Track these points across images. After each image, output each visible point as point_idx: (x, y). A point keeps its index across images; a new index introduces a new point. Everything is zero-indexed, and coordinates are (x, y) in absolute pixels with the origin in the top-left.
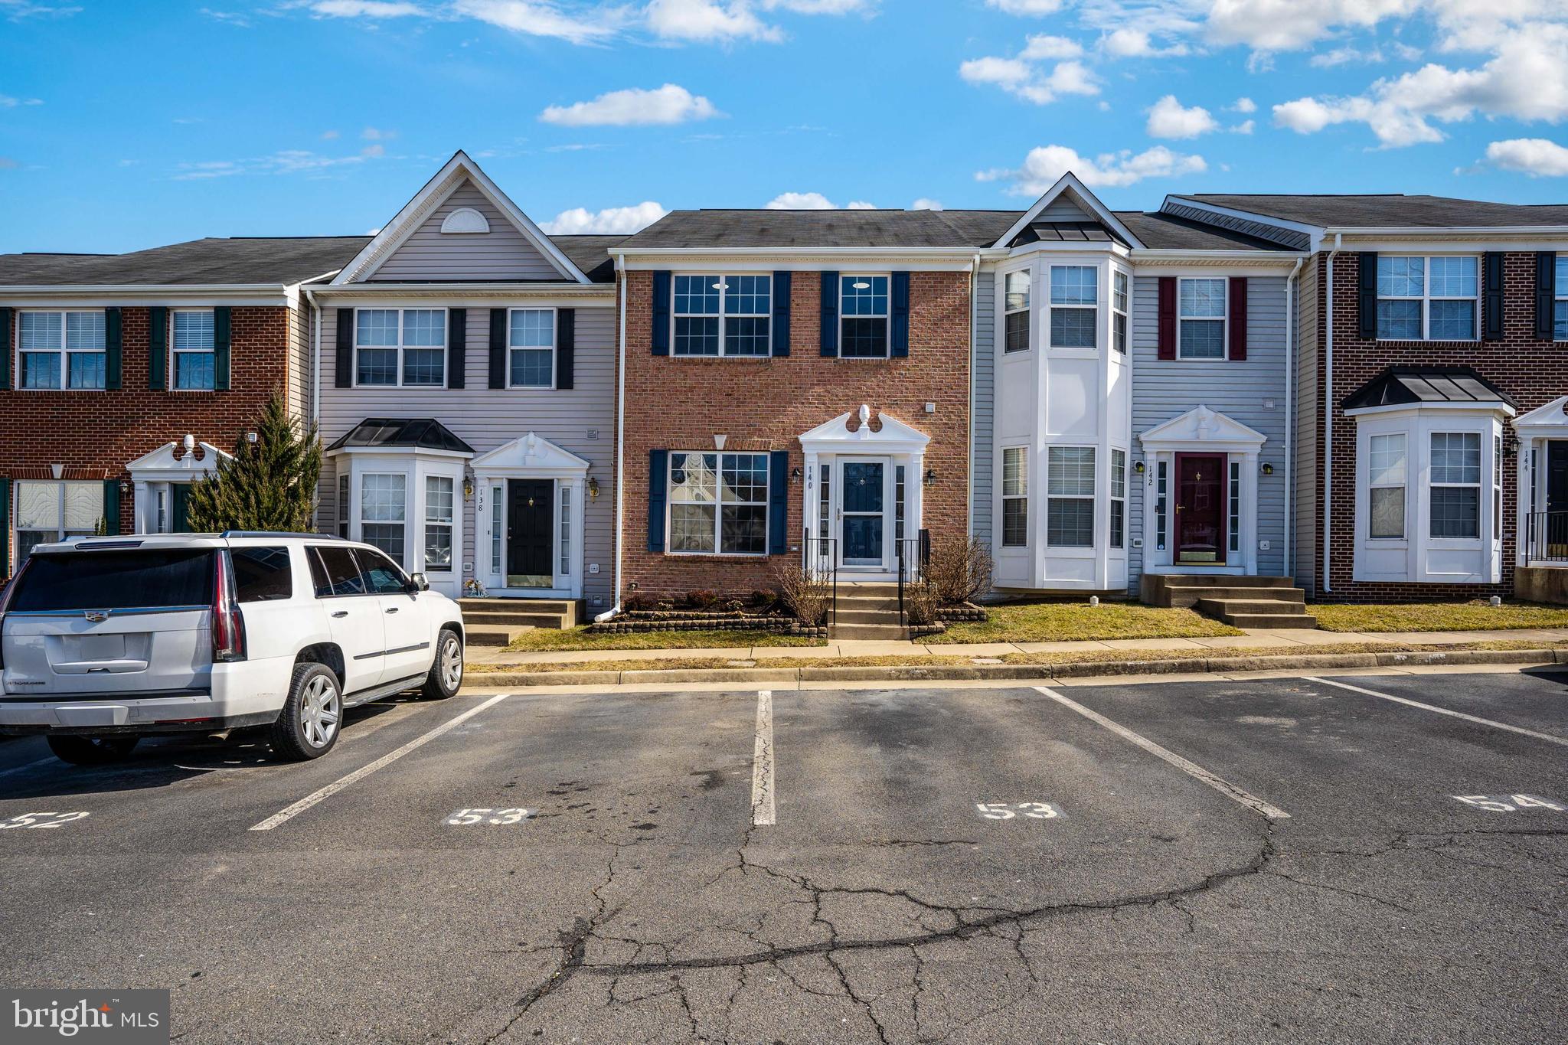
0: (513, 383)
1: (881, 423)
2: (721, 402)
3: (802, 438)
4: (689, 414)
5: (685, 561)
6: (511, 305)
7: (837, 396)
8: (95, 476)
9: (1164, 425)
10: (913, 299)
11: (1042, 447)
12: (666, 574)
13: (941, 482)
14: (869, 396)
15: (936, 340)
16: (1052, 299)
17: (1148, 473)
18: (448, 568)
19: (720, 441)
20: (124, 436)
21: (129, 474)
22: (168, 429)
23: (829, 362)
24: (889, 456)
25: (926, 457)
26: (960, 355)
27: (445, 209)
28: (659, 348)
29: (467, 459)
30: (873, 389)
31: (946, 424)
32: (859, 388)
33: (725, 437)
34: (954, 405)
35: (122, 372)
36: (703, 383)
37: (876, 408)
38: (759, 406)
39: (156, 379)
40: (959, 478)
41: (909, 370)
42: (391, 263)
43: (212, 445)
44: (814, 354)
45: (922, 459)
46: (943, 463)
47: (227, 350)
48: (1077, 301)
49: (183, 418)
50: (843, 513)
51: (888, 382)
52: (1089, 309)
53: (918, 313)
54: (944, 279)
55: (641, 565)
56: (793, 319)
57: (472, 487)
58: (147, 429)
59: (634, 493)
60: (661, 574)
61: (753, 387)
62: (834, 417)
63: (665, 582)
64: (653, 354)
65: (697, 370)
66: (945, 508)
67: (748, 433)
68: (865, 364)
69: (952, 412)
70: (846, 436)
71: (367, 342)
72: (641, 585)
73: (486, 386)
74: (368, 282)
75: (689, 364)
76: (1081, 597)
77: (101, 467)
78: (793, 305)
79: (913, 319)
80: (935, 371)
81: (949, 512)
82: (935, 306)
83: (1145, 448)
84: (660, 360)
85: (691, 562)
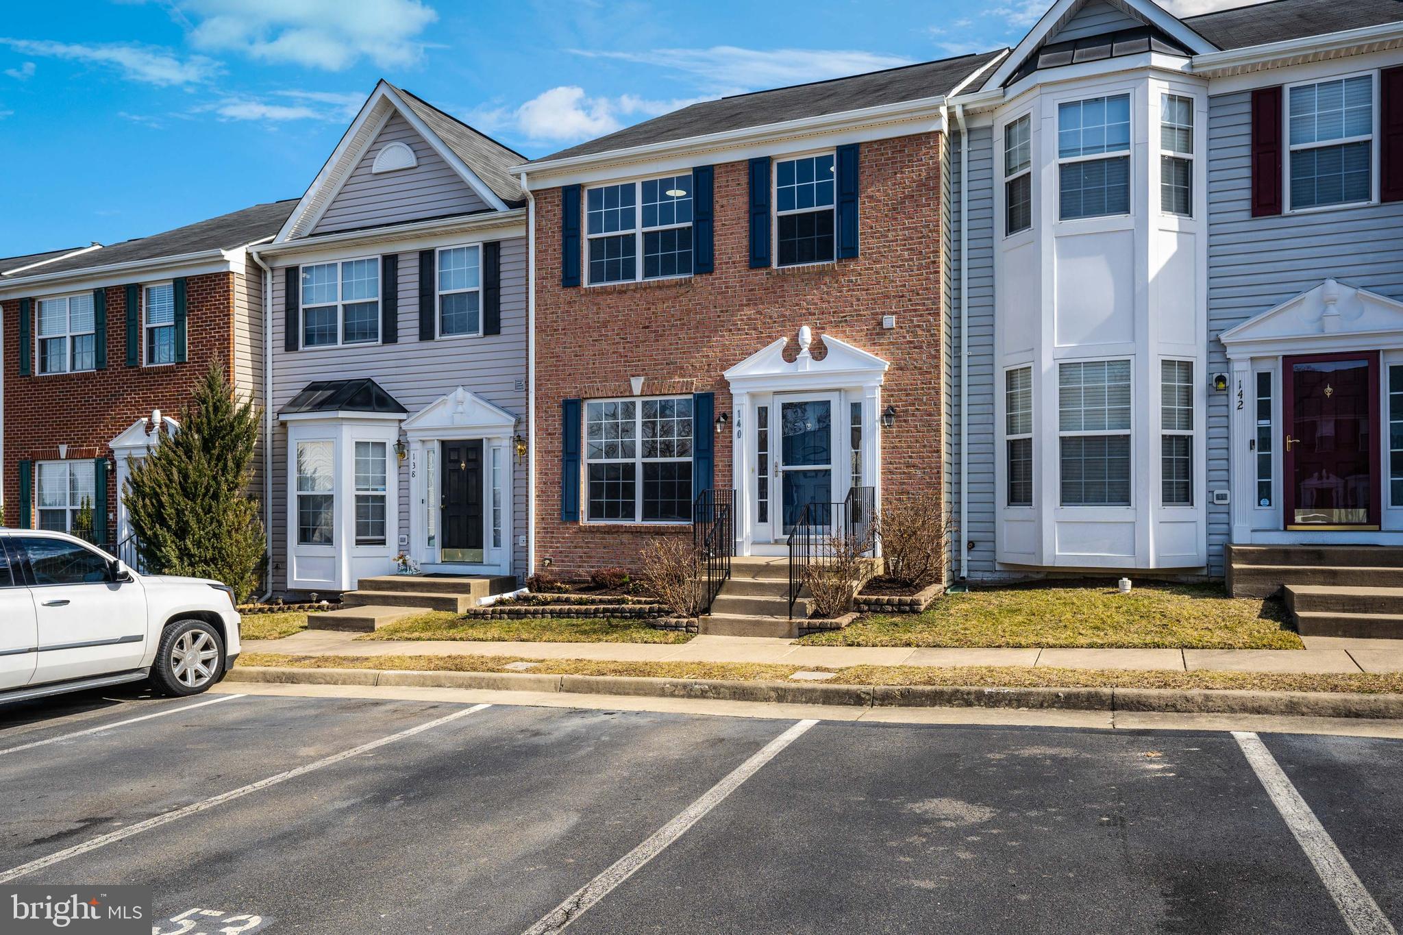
0: (443, 332)
1: (826, 348)
2: (638, 337)
3: (728, 374)
4: (603, 354)
5: (601, 532)
6: (438, 244)
7: (771, 317)
8: (89, 455)
9: (1259, 317)
10: (864, 179)
11: (1048, 365)
12: (582, 547)
13: (905, 421)
14: (811, 314)
15: (895, 230)
16: (1060, 152)
17: (1237, 391)
18: (383, 542)
19: (637, 384)
20: (110, 415)
21: (112, 451)
22: (142, 405)
23: (760, 275)
24: (839, 390)
25: (884, 389)
26: (928, 247)
27: (377, 146)
28: (570, 279)
29: (401, 421)
30: (816, 304)
31: (911, 342)
32: (797, 305)
33: (642, 379)
34: (921, 316)
35: (107, 352)
36: (617, 316)
37: (818, 329)
38: (680, 339)
39: (132, 358)
40: (930, 415)
41: (860, 274)
42: (331, 213)
43: (174, 419)
44: (742, 267)
45: (878, 393)
46: (907, 395)
47: (184, 321)
48: (1100, 148)
49: (153, 393)
50: (781, 468)
51: (835, 293)
52: (1117, 158)
53: (871, 197)
54: (905, 146)
55: (555, 538)
56: (717, 225)
57: (405, 451)
58: (126, 406)
59: (548, 452)
60: (576, 547)
61: (673, 316)
62: (765, 345)
63: (581, 557)
64: (564, 287)
65: (611, 300)
66: (911, 457)
67: (669, 373)
68: (804, 273)
69: (919, 326)
70: (782, 368)
71: (311, 301)
72: (556, 561)
73: (417, 338)
74: (312, 235)
75: (602, 293)
76: (1105, 579)
77: (94, 446)
78: (717, 207)
79: (864, 206)
80: (895, 272)
81: (916, 461)
82: (895, 184)
83: (1231, 353)
84: (571, 293)
85: (608, 533)
